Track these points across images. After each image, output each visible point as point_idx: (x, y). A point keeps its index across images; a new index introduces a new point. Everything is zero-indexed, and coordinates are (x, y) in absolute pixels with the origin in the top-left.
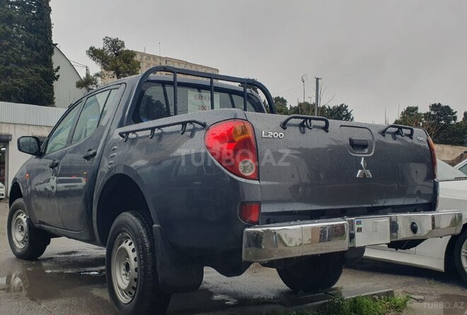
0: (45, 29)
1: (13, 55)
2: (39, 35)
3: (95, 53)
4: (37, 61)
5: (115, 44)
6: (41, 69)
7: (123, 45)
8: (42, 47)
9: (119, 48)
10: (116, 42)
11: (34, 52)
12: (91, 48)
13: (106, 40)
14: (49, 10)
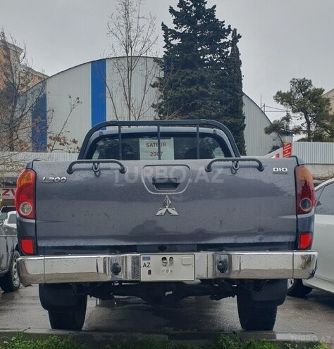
0: (233, 82)
1: (204, 112)
2: (229, 89)
3: (283, 98)
4: (226, 114)
5: (302, 85)
6: (229, 121)
7: (310, 83)
8: (230, 100)
9: (307, 87)
10: (303, 82)
11: (223, 106)
12: (279, 93)
13: (293, 82)
14: (240, 63)
